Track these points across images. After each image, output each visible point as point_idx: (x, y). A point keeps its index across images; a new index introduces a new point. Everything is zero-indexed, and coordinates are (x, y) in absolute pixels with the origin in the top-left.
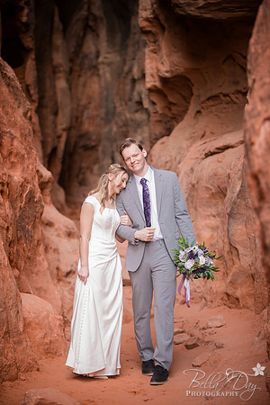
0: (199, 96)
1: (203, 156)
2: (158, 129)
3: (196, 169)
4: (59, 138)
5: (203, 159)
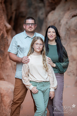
1: (71, 17)
2: (48, 9)
3: (68, 22)
4: (12, 13)
5: (71, 18)
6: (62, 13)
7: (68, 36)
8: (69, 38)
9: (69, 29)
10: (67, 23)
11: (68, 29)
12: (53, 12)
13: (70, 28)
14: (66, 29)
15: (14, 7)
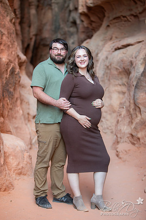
0: (109, 17)
1: (113, 50)
2: (83, 36)
3: (109, 57)
4: (31, 39)
5: (113, 52)
6: (101, 43)
7: (107, 76)
8: (109, 80)
9: (110, 67)
10: (107, 58)
11: (108, 67)
12: (88, 40)
13: (110, 65)
14: (105, 67)
15: (33, 31)
